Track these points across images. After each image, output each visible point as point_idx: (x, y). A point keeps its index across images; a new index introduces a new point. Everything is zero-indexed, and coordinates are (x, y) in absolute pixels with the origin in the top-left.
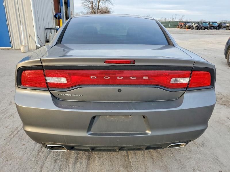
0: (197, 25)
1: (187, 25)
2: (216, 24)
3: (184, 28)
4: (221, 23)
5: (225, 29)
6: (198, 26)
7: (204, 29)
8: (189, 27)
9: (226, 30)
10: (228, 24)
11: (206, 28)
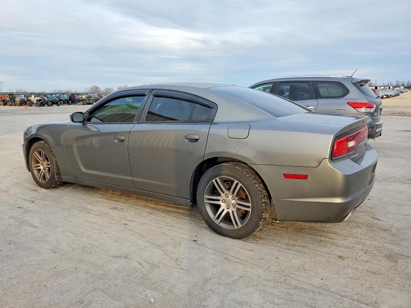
0: (39, 98)
1: (18, 99)
2: (66, 97)
3: (11, 105)
4: (73, 95)
5: (81, 103)
6: (40, 100)
7: (52, 106)
8: (23, 103)
9: (84, 104)
10: (84, 96)
11: (54, 103)
